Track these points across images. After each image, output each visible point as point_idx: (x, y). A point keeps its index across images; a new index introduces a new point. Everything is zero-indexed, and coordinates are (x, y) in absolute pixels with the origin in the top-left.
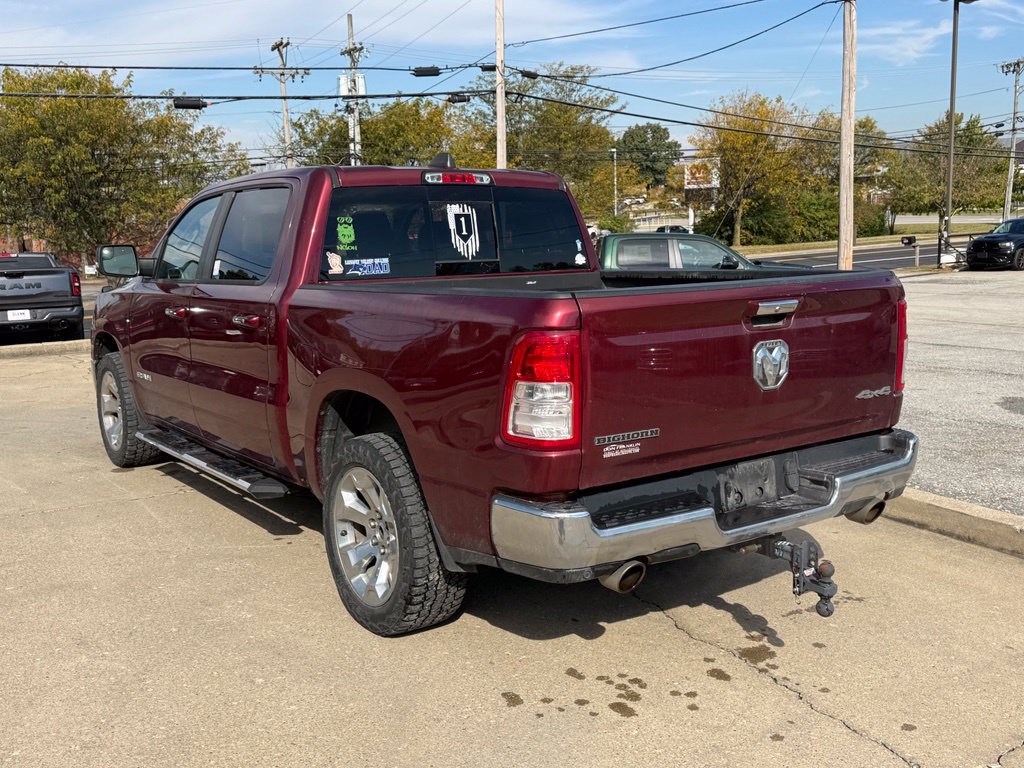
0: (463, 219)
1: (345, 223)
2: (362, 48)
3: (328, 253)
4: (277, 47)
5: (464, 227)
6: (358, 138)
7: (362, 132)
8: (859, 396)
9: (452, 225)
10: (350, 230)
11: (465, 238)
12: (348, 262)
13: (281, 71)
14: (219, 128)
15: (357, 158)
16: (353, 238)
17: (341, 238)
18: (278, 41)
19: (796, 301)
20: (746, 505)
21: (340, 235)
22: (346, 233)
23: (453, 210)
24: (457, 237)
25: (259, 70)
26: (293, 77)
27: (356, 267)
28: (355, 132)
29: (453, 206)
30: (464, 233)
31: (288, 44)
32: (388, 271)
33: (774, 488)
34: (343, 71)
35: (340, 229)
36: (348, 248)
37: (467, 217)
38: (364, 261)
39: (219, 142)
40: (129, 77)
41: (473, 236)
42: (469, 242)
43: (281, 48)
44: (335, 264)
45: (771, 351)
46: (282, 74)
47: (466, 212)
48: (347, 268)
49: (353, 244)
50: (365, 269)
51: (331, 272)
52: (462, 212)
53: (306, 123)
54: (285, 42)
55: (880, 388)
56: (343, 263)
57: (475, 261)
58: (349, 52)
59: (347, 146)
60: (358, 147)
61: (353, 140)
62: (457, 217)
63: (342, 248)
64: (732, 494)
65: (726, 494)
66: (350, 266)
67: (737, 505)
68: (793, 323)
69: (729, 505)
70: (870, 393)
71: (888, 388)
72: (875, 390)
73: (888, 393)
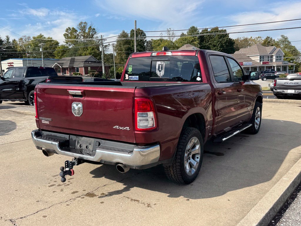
0: (160, 66)
3: (126, 74)
8: (114, 127)
10: (131, 69)
11: (160, 71)
12: (130, 77)
16: (131, 71)
19: (80, 91)
20: (82, 149)
21: (129, 70)
23: (158, 63)
27: (131, 78)
30: (160, 69)
32: (138, 79)
33: (92, 147)
35: (129, 68)
37: (162, 65)
38: (133, 76)
41: (163, 70)
42: (161, 72)
45: (77, 105)
48: (129, 78)
50: (133, 78)
51: (126, 79)
52: (161, 64)
55: (124, 127)
56: (128, 77)
57: (162, 78)
62: (159, 65)
63: (129, 73)
64: (79, 145)
65: (77, 143)
66: (130, 78)
67: (80, 148)
68: (86, 99)
69: (78, 147)
70: (119, 128)
71: (128, 128)
72: (122, 127)
73: (129, 130)
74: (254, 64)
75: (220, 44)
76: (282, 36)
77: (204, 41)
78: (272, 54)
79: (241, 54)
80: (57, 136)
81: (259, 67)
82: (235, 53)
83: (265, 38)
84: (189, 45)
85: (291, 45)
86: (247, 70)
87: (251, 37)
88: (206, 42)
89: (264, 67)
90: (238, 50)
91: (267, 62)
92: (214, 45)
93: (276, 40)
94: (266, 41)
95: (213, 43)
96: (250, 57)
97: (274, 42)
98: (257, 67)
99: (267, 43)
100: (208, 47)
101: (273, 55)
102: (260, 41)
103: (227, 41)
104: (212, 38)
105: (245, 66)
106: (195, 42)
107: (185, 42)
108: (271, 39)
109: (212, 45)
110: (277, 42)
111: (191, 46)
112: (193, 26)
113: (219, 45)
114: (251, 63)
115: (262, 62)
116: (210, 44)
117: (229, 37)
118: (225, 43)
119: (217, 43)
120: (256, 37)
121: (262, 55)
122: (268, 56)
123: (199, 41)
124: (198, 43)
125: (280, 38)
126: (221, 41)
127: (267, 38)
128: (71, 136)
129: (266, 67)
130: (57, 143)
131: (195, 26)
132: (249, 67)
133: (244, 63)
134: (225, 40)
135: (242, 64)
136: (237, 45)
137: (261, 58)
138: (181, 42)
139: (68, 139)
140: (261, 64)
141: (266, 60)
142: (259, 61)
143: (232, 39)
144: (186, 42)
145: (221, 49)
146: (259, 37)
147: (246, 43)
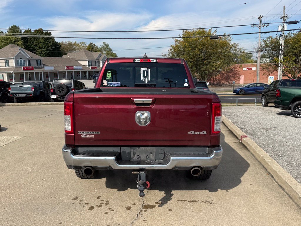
0: (145, 72)
1: (109, 72)
2: (287, 16)
3: (103, 80)
4: (259, 18)
5: (145, 74)
6: (283, 44)
7: (284, 43)
8: (189, 133)
9: (142, 73)
10: (110, 74)
11: (145, 77)
13: (259, 25)
14: (237, 44)
15: (282, 50)
16: (111, 76)
17: (107, 76)
18: (259, 16)
19: (151, 100)
20: (141, 160)
21: (107, 75)
22: (109, 75)
23: (143, 69)
24: (143, 77)
25: (253, 25)
26: (263, 27)
27: (111, 84)
28: (282, 42)
29: (143, 68)
30: (145, 76)
31: (262, 17)
32: (120, 85)
33: (154, 157)
34: (280, 24)
35: (107, 74)
36: (109, 79)
37: (147, 72)
38: (113, 82)
39: (238, 47)
40: (216, 30)
41: (148, 77)
42: (147, 78)
43: (260, 18)
44: (105, 82)
45: (143, 114)
46: (260, 26)
47: (147, 70)
49: (110, 78)
50: (113, 84)
51: (104, 85)
52: (145, 70)
53: (268, 40)
54: (261, 16)
55: (201, 131)
56: (107, 83)
57: (148, 84)
58: (283, 17)
59: (279, 47)
60: (283, 47)
61: (281, 45)
62: (144, 71)
63: (107, 79)
64: (136, 156)
65: (133, 155)
66: (109, 84)
67: (137, 159)
68: (154, 106)
69: (134, 159)
70: (194, 133)
71: (205, 132)
72: (197, 132)
73: (206, 134)
74: (83, 68)
75: (47, 46)
76: (104, 43)
77: (28, 42)
78: (99, 59)
79: (69, 59)
80: (102, 150)
81: (88, 71)
82: (63, 57)
83: (89, 44)
84: (14, 46)
85: (112, 52)
86: (77, 74)
87: (76, 42)
88: (30, 43)
89: (93, 71)
90: (66, 54)
91: (96, 67)
92: (40, 47)
93: (99, 47)
94: (90, 47)
95: (39, 45)
96: (79, 62)
97: (97, 48)
98: (87, 71)
99: (91, 49)
100: (33, 49)
101: (100, 61)
102: (84, 46)
103: (53, 44)
104: (37, 40)
105: (76, 71)
106: (18, 42)
107: (6, 41)
108: (94, 45)
109: (37, 47)
110: (100, 48)
111: (17, 47)
112: (14, 25)
113: (45, 47)
114: (81, 67)
115: (90, 67)
116: (35, 46)
117: (55, 40)
118: (51, 46)
119: (43, 45)
120: (80, 43)
121: (90, 60)
122: (96, 62)
123: (22, 41)
124: (22, 44)
125: (103, 45)
126: (47, 44)
127: (90, 44)
128: (123, 149)
129: (95, 71)
130: (113, 158)
131: (16, 25)
132: (80, 71)
133: (74, 67)
134: (51, 43)
135: (73, 68)
136: (63, 48)
137: (90, 63)
138: (2, 42)
139: (119, 151)
140: (90, 68)
141: (94, 65)
142: (88, 66)
143: (58, 42)
144: (8, 42)
145: (48, 52)
146: (83, 43)
147: (71, 47)
